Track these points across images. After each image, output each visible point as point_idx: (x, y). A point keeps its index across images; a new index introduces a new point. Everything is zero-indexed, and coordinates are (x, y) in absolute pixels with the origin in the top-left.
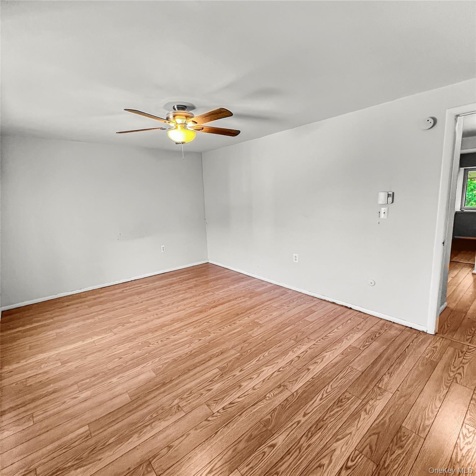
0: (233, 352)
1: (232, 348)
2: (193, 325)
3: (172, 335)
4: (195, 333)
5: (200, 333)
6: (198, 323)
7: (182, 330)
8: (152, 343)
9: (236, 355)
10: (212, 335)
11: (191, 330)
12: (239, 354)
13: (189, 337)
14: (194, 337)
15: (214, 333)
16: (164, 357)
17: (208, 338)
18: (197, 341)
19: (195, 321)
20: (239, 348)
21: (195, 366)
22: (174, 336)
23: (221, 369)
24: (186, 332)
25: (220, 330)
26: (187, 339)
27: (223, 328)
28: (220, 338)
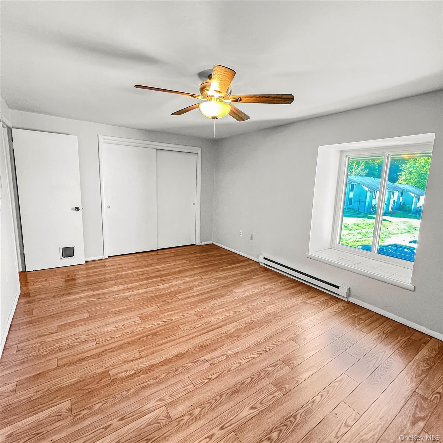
0: (180, 298)
1: (180, 300)
2: (212, 326)
3: (232, 316)
4: (209, 316)
5: (204, 315)
6: (206, 328)
7: (223, 321)
8: (247, 310)
9: (179, 295)
10: (193, 312)
11: (214, 320)
12: (177, 296)
13: (214, 313)
14: (210, 312)
15: (191, 313)
16: (232, 299)
17: (197, 309)
18: (206, 308)
19: (210, 331)
20: (174, 299)
21: (208, 292)
22: (230, 315)
23: (192, 289)
24: (218, 319)
25: (184, 316)
26: (216, 311)
27: (180, 317)
28: (186, 309)
